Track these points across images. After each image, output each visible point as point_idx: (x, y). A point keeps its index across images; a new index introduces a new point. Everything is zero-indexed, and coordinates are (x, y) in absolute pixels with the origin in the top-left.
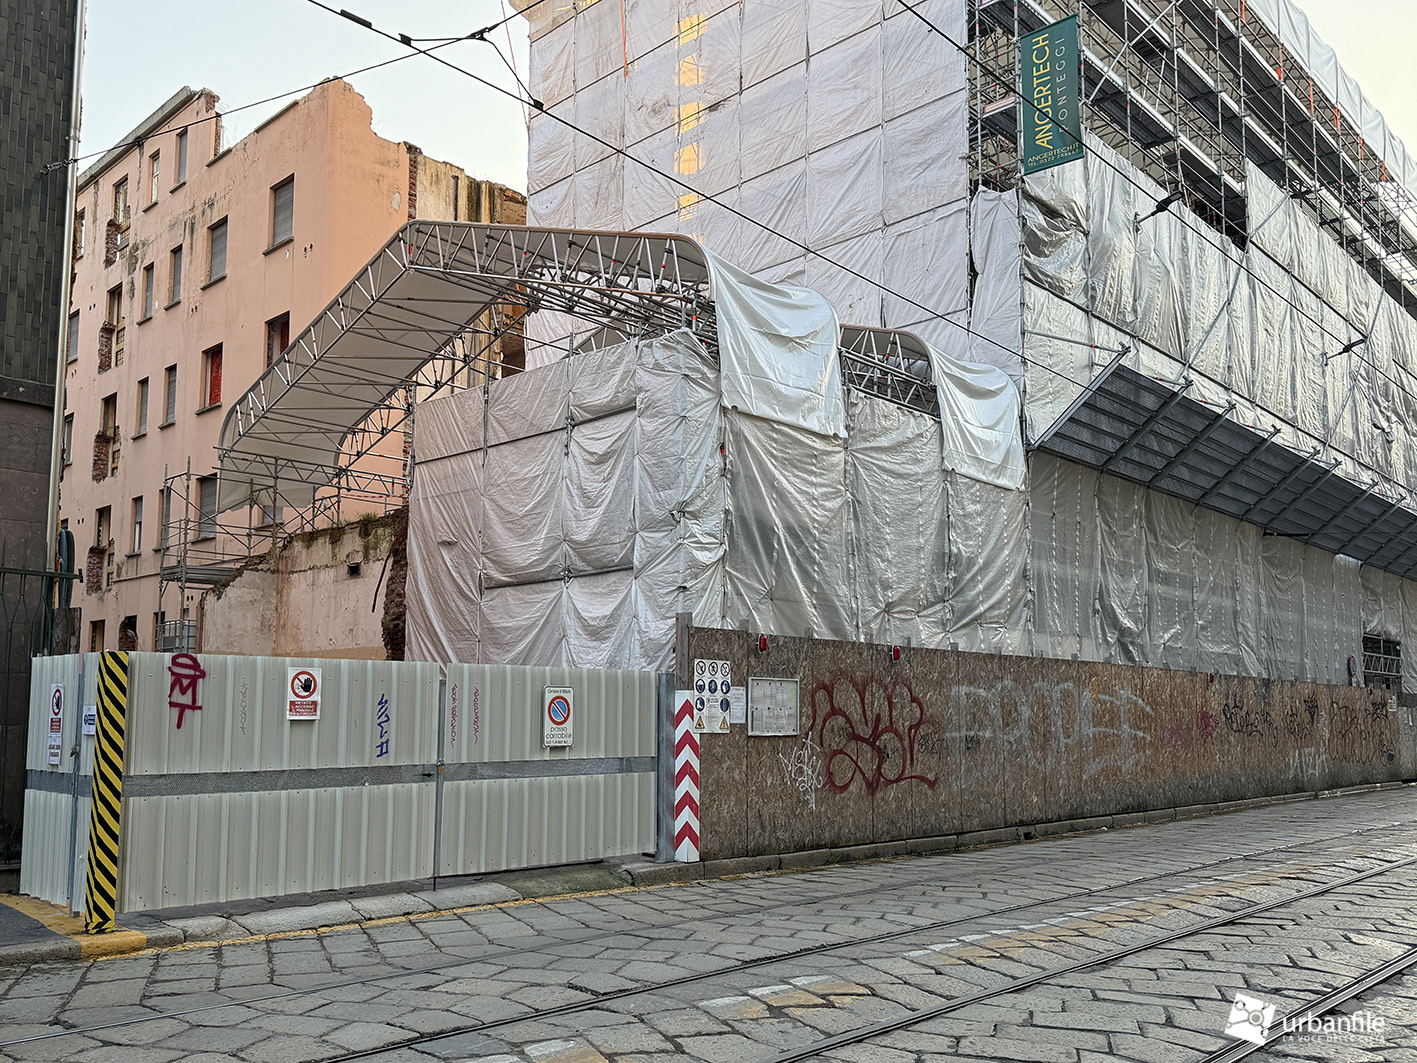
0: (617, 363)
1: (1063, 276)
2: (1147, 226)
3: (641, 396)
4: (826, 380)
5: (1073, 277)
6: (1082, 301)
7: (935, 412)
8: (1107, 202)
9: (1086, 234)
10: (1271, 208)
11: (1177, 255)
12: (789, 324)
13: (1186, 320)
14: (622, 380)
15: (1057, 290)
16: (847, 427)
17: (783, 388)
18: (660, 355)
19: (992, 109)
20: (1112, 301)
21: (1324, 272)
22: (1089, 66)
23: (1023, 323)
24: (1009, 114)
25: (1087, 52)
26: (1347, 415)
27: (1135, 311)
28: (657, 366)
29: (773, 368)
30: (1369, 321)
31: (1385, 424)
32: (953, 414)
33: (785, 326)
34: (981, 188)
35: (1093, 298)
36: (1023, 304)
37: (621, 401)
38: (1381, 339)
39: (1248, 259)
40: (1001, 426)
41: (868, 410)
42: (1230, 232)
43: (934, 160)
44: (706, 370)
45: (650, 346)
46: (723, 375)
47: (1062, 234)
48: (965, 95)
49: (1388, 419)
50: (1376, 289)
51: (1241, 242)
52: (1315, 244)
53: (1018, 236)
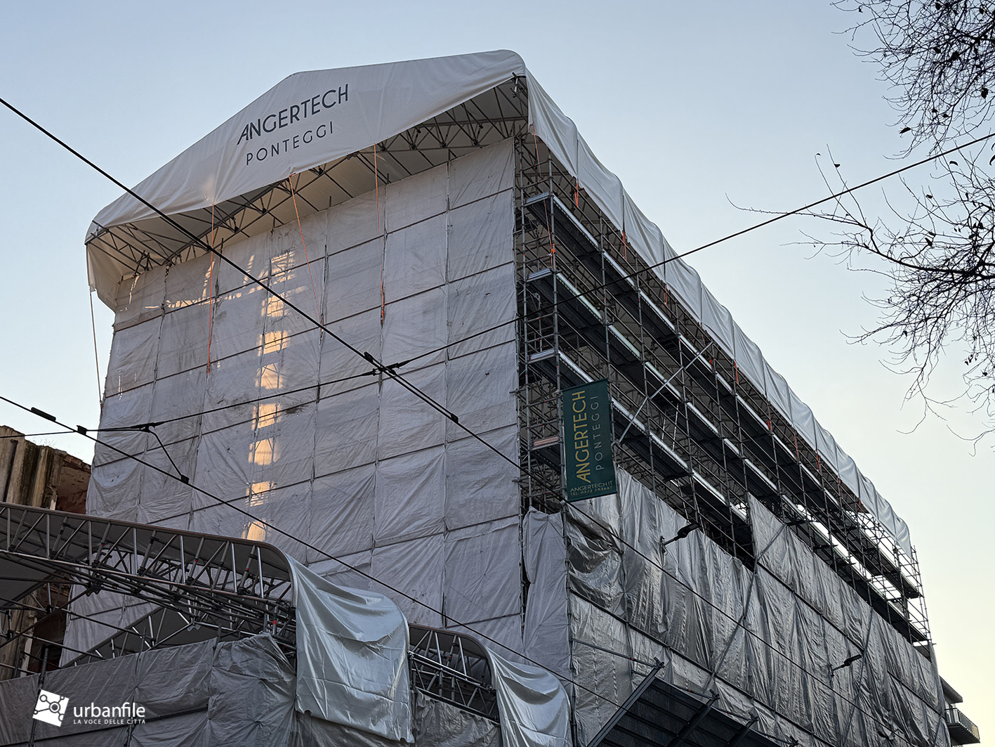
0: (191, 662)
1: (603, 590)
2: (671, 548)
3: (214, 697)
4: (395, 684)
5: (612, 591)
6: (620, 612)
7: (495, 717)
8: (637, 527)
9: (621, 554)
10: (772, 535)
11: (697, 574)
12: (363, 630)
13: (709, 632)
14: (195, 680)
15: (598, 601)
16: (414, 732)
17: (355, 692)
18: (238, 658)
19: (540, 444)
20: (645, 614)
21: (821, 591)
22: (618, 414)
23: (571, 632)
24: (555, 450)
25: (616, 403)
26: (855, 723)
27: (665, 623)
28: (235, 669)
29: (346, 673)
30: (863, 635)
31: (888, 733)
32: (511, 718)
33: (358, 631)
34: (531, 509)
35: (630, 610)
36: (570, 614)
37: (192, 700)
38: (876, 654)
39: (757, 579)
40: (554, 731)
41: (433, 715)
42: (740, 554)
43: (490, 480)
44: (282, 674)
45: (229, 648)
46: (299, 679)
47: (601, 553)
48: (515, 430)
49: (890, 728)
50: (865, 607)
51: (751, 563)
52: (811, 567)
53: (563, 554)
